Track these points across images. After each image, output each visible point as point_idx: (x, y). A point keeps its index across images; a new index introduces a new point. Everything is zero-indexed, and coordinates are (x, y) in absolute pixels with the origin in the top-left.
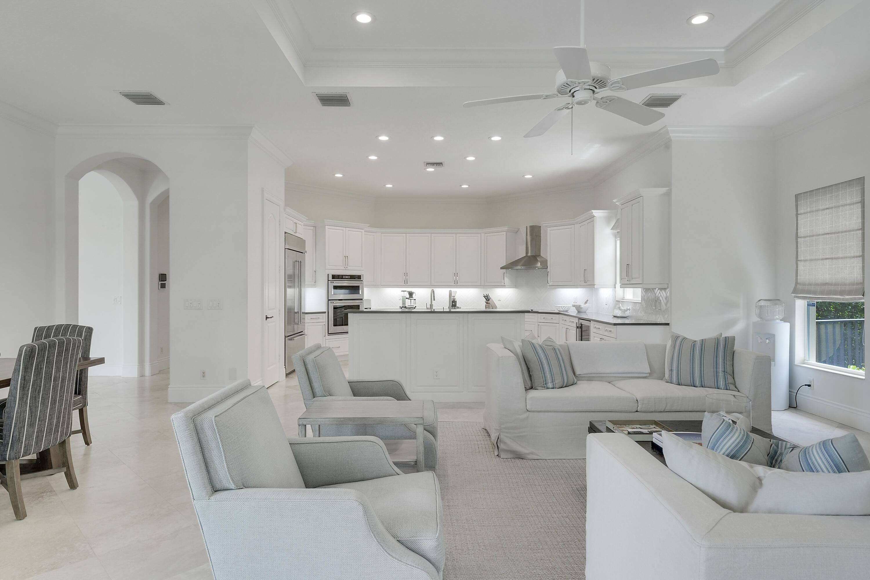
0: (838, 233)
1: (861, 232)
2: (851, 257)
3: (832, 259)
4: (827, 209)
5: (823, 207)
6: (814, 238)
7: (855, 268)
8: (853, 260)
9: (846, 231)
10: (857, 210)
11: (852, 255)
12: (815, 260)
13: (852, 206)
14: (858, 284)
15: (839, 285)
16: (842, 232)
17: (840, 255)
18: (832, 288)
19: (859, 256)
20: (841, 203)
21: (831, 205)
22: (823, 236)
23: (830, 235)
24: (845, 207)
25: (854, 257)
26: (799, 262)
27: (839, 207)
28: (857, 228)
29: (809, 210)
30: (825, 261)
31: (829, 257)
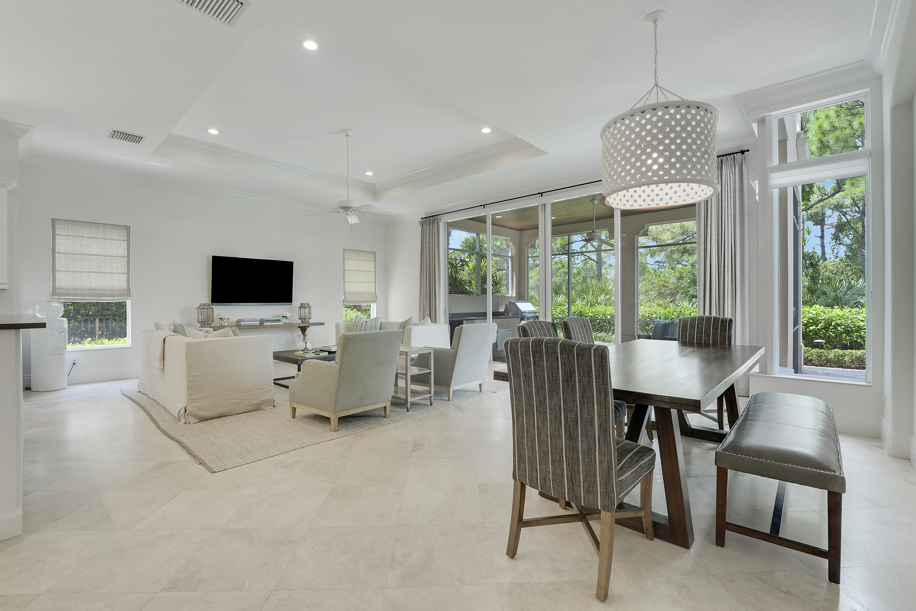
0: (106, 256)
1: (127, 258)
2: (118, 273)
3: (99, 273)
4: (92, 238)
5: (88, 236)
6: (78, 256)
7: (122, 280)
8: (119, 275)
9: (113, 256)
10: (124, 245)
11: (120, 272)
12: (80, 272)
13: (119, 242)
14: (123, 290)
15: (107, 291)
16: (110, 256)
17: (108, 271)
18: (101, 292)
19: (126, 273)
20: (108, 237)
21: (97, 237)
22: (88, 256)
23: (96, 256)
24: (113, 241)
25: (121, 273)
26: (57, 273)
27: (106, 239)
28: (123, 256)
29: (70, 234)
30: (91, 274)
31: (95, 271)
